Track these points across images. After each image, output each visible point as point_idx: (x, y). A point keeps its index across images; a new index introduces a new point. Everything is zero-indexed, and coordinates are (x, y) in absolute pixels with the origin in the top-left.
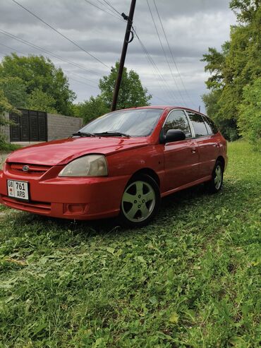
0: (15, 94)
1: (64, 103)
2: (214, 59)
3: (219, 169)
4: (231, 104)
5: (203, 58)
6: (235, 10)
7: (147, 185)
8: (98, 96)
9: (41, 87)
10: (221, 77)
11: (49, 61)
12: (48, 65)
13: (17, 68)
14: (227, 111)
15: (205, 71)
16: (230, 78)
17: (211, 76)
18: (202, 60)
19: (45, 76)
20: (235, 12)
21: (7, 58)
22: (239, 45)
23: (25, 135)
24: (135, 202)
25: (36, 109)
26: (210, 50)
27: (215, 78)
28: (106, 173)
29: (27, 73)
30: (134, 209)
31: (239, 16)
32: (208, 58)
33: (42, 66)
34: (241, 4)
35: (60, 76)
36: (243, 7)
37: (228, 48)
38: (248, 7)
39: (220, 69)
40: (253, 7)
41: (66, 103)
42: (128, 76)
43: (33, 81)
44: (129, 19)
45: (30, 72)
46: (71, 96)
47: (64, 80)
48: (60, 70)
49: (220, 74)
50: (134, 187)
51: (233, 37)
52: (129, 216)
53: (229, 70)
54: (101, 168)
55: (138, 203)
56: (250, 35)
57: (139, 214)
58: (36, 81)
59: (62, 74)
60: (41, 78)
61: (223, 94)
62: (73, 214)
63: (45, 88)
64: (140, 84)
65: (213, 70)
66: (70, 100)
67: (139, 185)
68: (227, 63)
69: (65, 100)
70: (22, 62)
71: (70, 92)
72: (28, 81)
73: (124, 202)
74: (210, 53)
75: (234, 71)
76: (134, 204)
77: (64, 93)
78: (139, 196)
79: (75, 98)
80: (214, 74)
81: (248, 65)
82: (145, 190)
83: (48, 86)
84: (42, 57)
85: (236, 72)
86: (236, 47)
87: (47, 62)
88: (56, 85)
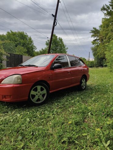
0: (10, 47)
1: (31, 51)
2: (95, 32)
3: (84, 80)
4: (103, 51)
5: (91, 32)
6: (103, 11)
7: (43, 87)
8: (45, 48)
9: (22, 44)
10: (98, 40)
11: (26, 34)
12: (25, 35)
13: (12, 36)
14: (101, 54)
15: (92, 37)
16: (102, 40)
17: (94, 40)
18: (90, 33)
19: (24, 40)
20: (103, 12)
21: (8, 32)
22: (105, 26)
23: (13, 65)
24: (37, 94)
25: (19, 54)
26: (94, 28)
27: (96, 40)
28: (21, 82)
29: (16, 39)
30: (37, 97)
31: (105, 14)
32: (93, 32)
33: (23, 36)
34: (106, 9)
35: (30, 40)
36: (107, 10)
37: (102, 27)
38: (109, 10)
39: (98, 36)
40: (111, 10)
41: (32, 51)
42: (58, 39)
43: (18, 42)
44: (55, 16)
45: (17, 38)
46: (35, 48)
47: (32, 42)
48: (30, 37)
49: (98, 39)
50: (36, 88)
51: (103, 22)
52: (34, 100)
53: (101, 37)
54: (19, 80)
55: (38, 95)
56: (110, 22)
57: (39, 100)
58: (20, 42)
59: (31, 39)
60: (22, 41)
61: (99, 47)
62: (6, 100)
63: (24, 45)
64: (63, 43)
65: (95, 37)
66: (34, 50)
67: (39, 87)
68: (101, 34)
69: (32, 50)
70: (14, 34)
71: (34, 46)
72: (16, 42)
73: (32, 95)
74: (94, 30)
75: (104, 37)
76: (36, 96)
77: (31, 47)
78: (39, 92)
79: (36, 49)
80: (95, 38)
81: (109, 35)
82: (42, 89)
83: (25, 44)
84: (23, 32)
85: (104, 38)
86: (104, 27)
87: (25, 34)
88: (28, 43)
